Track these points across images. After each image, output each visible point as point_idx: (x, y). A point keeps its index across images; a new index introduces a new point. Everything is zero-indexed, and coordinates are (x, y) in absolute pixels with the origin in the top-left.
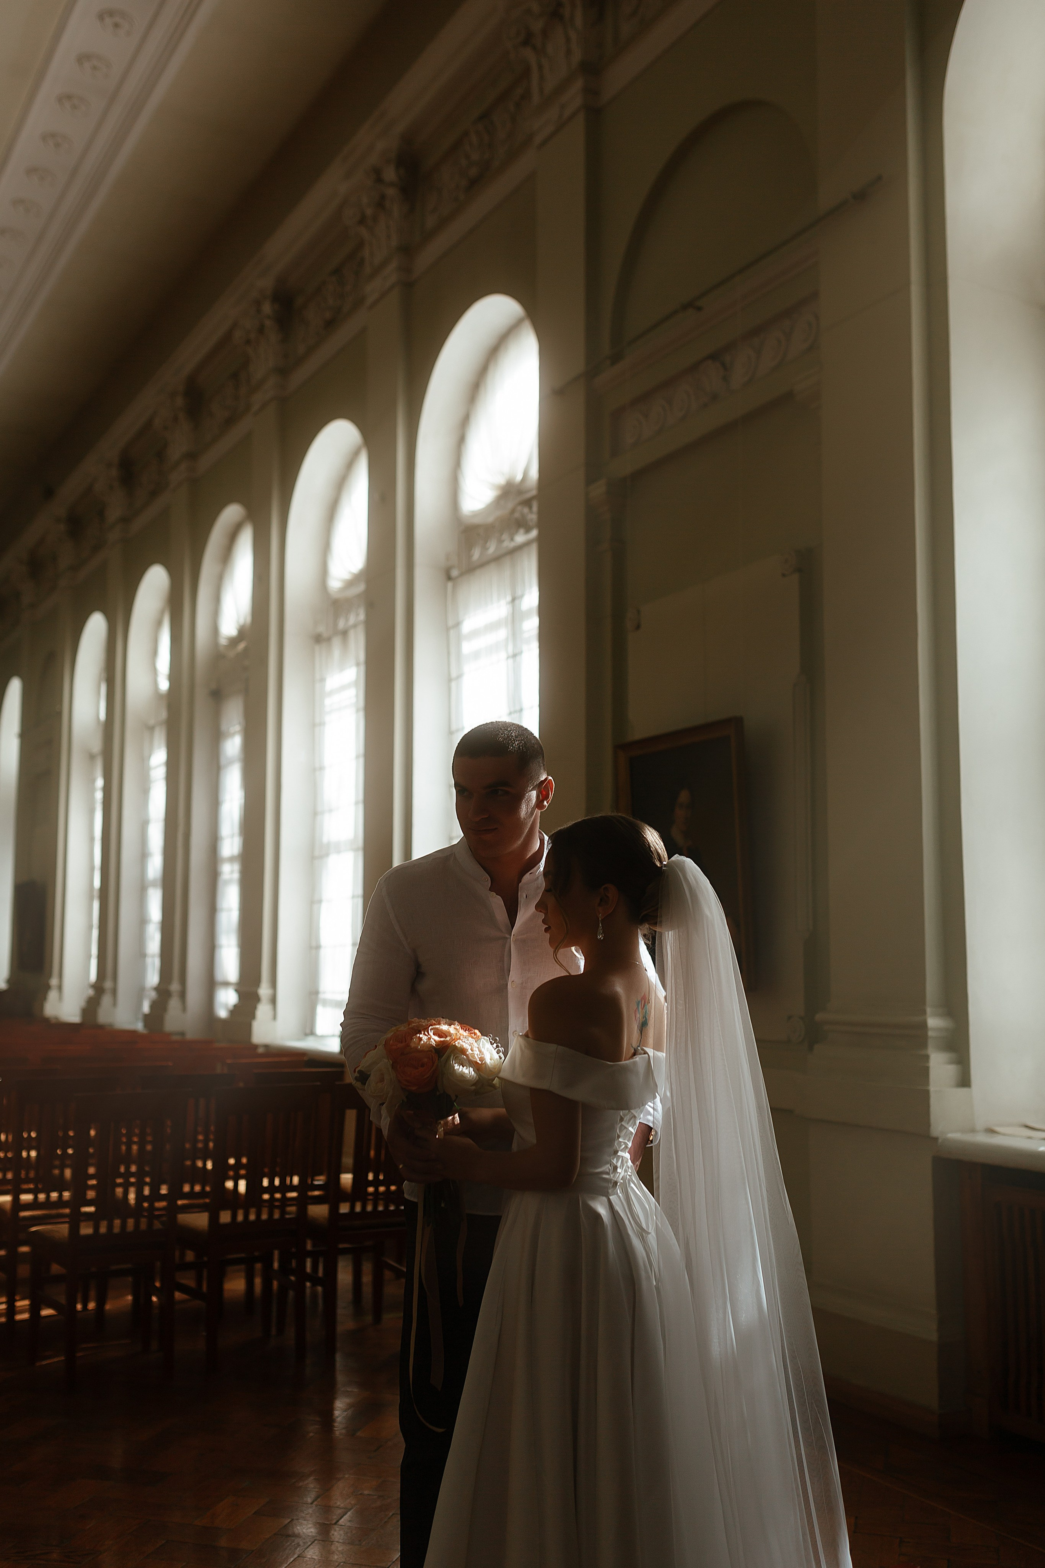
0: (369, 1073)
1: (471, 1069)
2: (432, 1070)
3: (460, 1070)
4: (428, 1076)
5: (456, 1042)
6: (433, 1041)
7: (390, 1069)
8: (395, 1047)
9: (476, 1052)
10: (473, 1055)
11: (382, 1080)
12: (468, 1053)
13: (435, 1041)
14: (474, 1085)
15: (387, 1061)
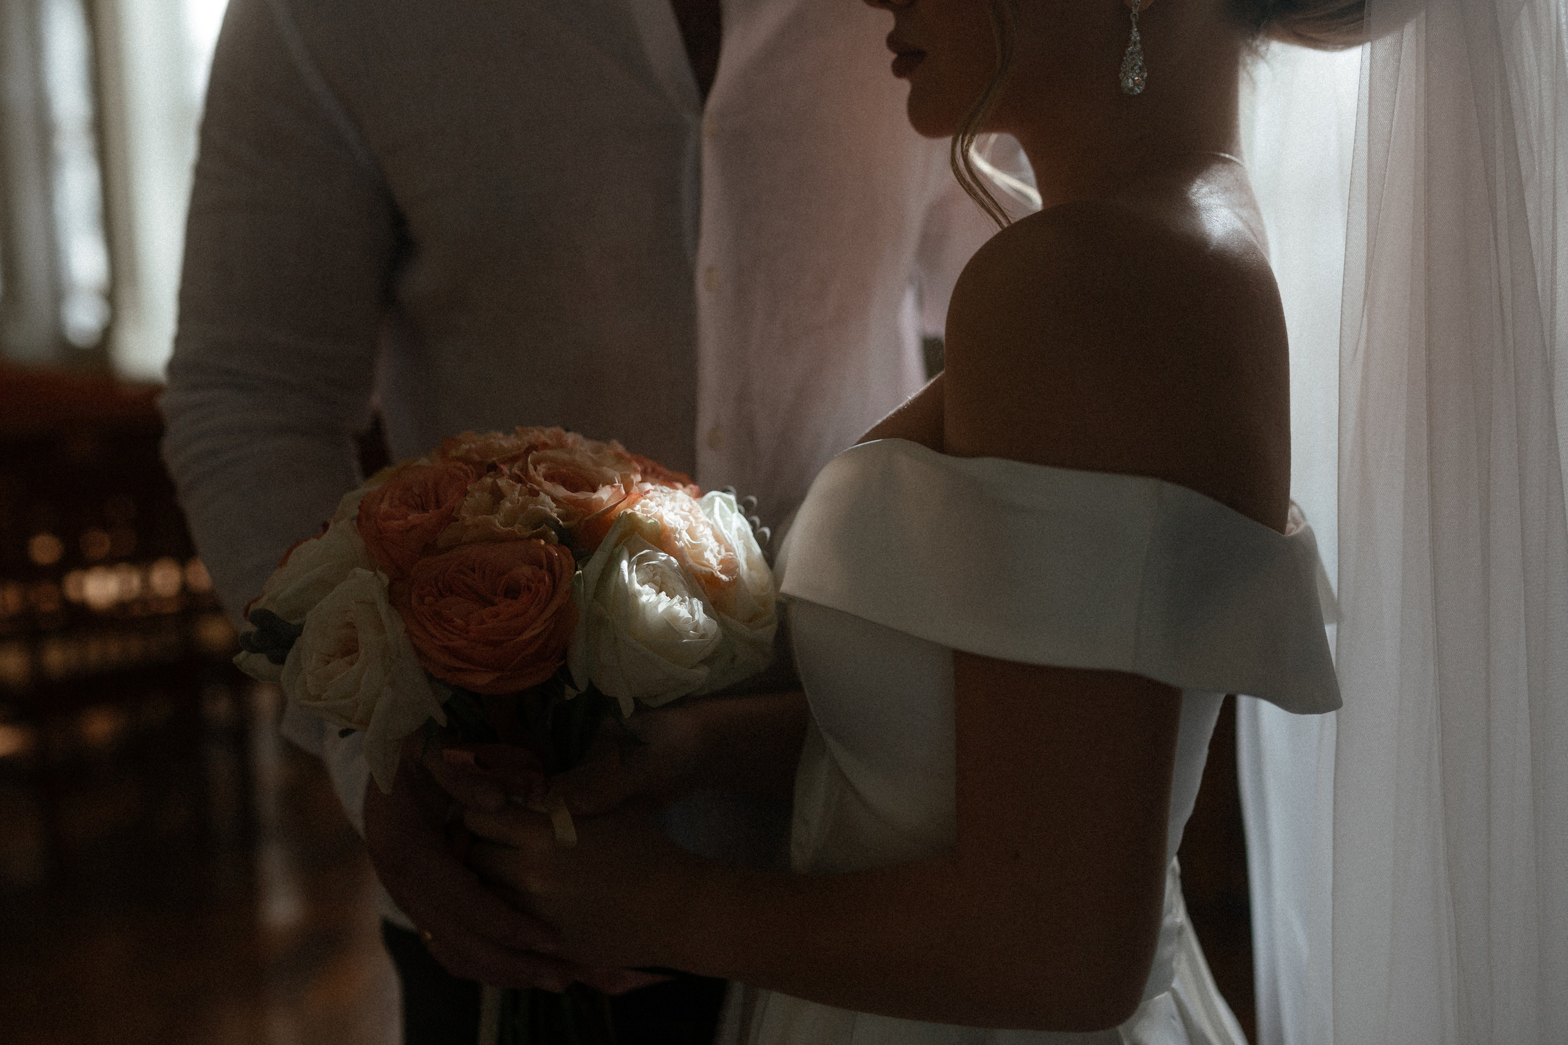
0: (294, 622)
1: (698, 605)
2: (553, 607)
3: (661, 608)
4: (536, 631)
5: (638, 507)
6: (548, 499)
7: (383, 607)
8: (401, 522)
9: (710, 543)
10: (700, 550)
11: (349, 649)
12: (680, 544)
13: (554, 499)
14: (707, 661)
15: (371, 573)
